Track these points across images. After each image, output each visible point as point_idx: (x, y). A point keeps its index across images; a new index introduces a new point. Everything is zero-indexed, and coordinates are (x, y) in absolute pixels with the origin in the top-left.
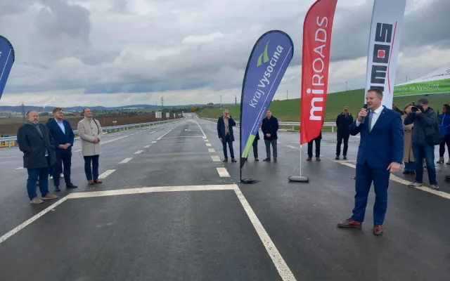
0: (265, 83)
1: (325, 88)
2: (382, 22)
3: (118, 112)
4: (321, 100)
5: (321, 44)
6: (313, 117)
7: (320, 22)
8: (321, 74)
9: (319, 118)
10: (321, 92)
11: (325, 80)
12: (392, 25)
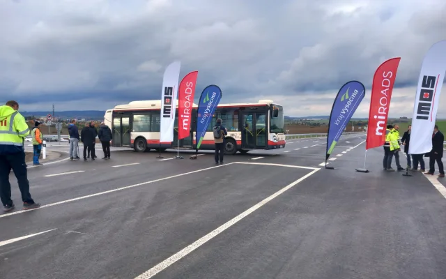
0: (346, 111)
1: (386, 115)
2: (428, 75)
3: (301, 122)
4: (383, 122)
5: (385, 88)
6: (378, 133)
7: (385, 75)
8: (385, 107)
9: (381, 134)
10: (384, 118)
11: (387, 111)
12: (435, 77)
